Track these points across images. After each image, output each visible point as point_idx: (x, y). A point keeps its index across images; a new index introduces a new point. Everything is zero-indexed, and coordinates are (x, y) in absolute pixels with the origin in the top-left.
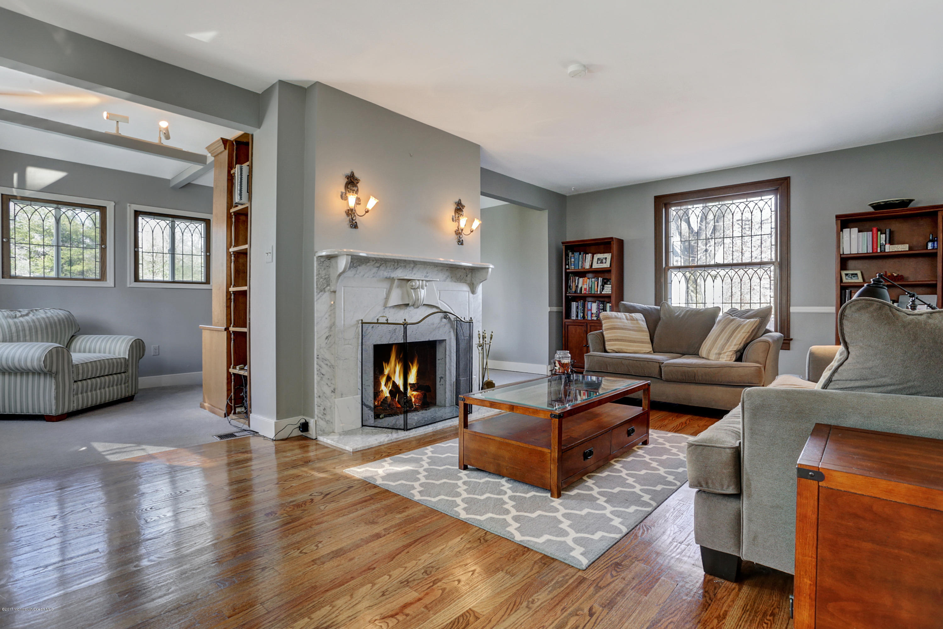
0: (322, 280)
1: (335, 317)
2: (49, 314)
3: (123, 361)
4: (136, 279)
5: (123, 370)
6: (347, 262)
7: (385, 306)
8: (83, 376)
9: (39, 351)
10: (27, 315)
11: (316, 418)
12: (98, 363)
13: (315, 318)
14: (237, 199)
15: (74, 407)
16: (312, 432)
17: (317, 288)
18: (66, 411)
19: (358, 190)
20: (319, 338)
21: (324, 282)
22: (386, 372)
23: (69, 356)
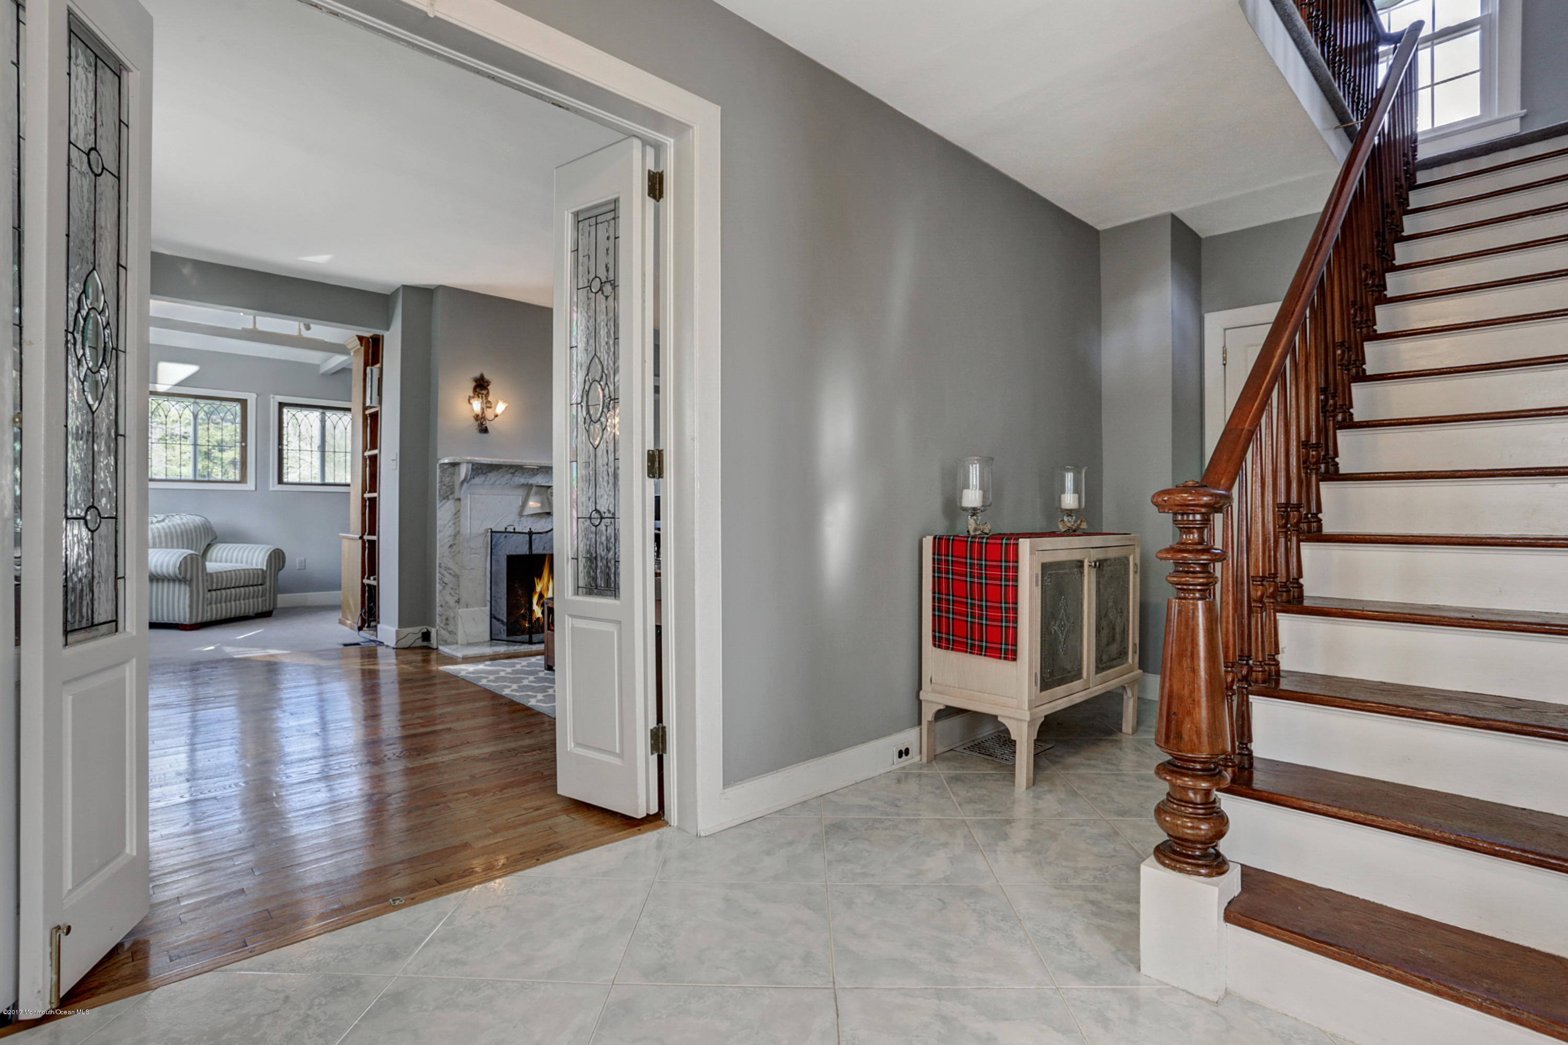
0: (444, 487)
1: (459, 526)
2: (185, 520)
3: (260, 572)
4: (280, 481)
5: (260, 582)
6: (467, 471)
7: (521, 515)
8: (217, 585)
9: (174, 559)
10: (163, 521)
11: (437, 627)
12: (233, 573)
13: (438, 526)
14: (368, 403)
15: (207, 617)
16: (434, 643)
17: (440, 495)
18: (199, 620)
19: (488, 393)
20: (441, 546)
21: (448, 489)
22: (538, 589)
23: (204, 568)
